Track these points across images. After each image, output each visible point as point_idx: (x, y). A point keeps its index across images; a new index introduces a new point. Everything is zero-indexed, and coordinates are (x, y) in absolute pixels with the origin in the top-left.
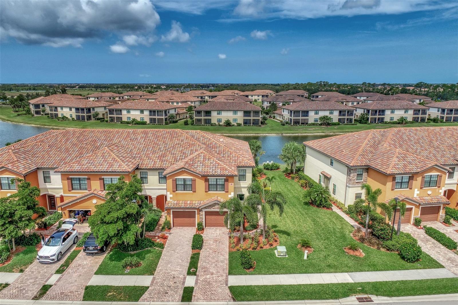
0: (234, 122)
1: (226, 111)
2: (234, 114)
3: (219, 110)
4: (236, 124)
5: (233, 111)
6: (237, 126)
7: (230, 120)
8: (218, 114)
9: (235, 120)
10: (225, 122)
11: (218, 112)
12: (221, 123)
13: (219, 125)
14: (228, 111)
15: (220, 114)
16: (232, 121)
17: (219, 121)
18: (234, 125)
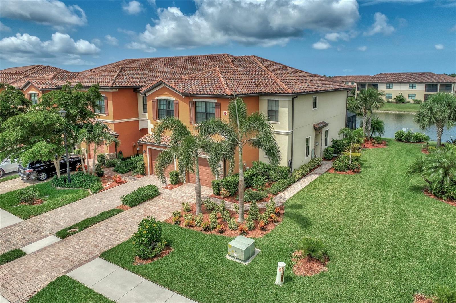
0: (411, 98)
1: (400, 84)
2: (411, 88)
3: (390, 83)
4: (412, 101)
5: (409, 83)
6: (414, 103)
7: (403, 95)
8: (388, 87)
9: (412, 96)
10: (396, 97)
11: (388, 85)
12: (390, 100)
13: (388, 102)
14: (402, 84)
15: (390, 87)
16: (406, 97)
17: (389, 96)
18: (408, 102)
